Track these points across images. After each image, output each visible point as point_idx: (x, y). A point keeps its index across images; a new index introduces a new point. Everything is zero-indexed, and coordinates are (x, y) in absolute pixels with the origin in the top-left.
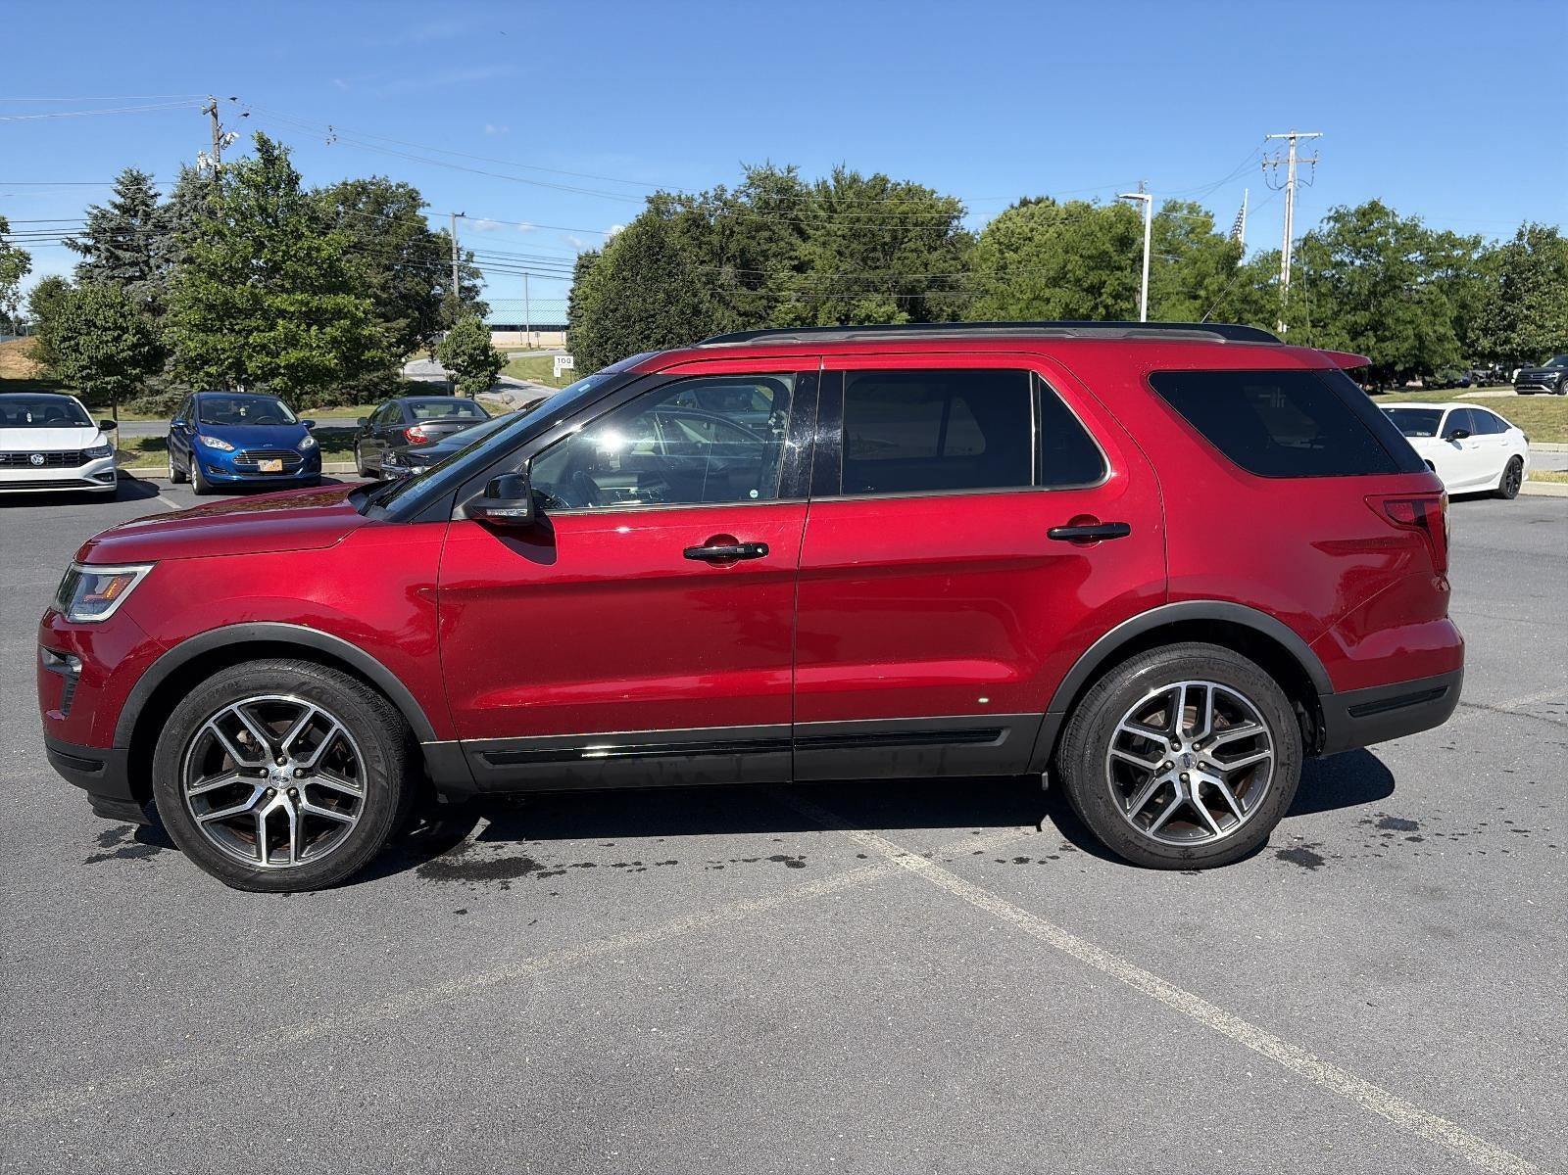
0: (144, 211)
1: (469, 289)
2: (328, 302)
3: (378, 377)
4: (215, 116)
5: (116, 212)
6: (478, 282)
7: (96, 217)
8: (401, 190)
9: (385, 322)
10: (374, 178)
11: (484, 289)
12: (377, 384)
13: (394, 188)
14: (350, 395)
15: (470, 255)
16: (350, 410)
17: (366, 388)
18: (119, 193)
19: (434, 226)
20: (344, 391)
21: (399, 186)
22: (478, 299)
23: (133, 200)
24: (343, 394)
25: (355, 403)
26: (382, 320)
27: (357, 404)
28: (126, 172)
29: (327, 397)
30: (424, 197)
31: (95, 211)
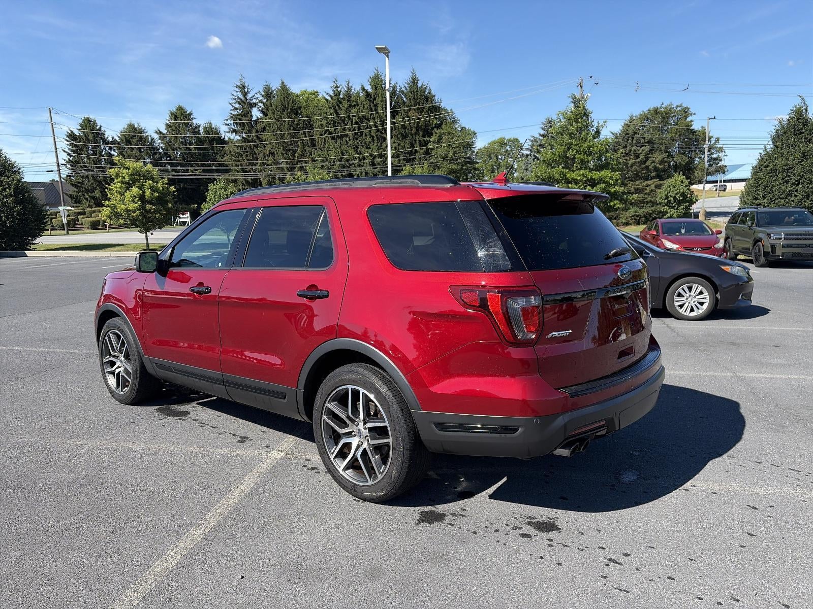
0: (551, 136)
1: (715, 159)
2: (596, 175)
3: (652, 210)
4: (581, 87)
5: (542, 138)
6: (721, 155)
7: (532, 141)
8: (679, 109)
9: (660, 180)
10: (663, 104)
11: (725, 157)
12: (651, 214)
13: (675, 108)
14: (635, 219)
15: (718, 140)
16: (635, 227)
17: (645, 216)
18: (543, 129)
19: (696, 126)
20: (633, 217)
21: (677, 106)
22: (721, 163)
23: (548, 131)
24: (632, 219)
25: (638, 224)
26: (658, 180)
27: (639, 224)
28: (546, 119)
29: (624, 221)
30: (692, 110)
31: (532, 139)
